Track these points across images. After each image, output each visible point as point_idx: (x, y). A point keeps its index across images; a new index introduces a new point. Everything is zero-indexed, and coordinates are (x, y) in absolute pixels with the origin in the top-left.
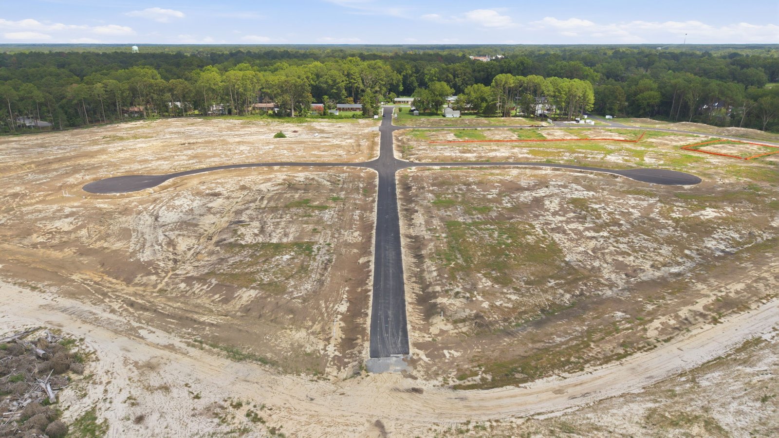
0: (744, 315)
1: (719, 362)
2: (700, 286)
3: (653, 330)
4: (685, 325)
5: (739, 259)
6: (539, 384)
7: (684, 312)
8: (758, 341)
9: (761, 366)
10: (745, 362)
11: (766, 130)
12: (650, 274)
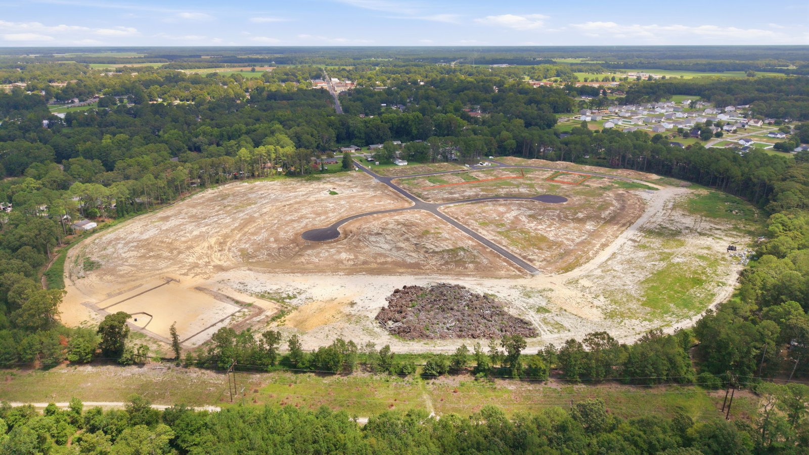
0: (609, 247)
1: (609, 259)
2: (594, 242)
3: (591, 254)
4: (597, 252)
5: (599, 231)
6: (575, 270)
7: (595, 249)
8: (615, 253)
9: (618, 258)
10: (615, 258)
11: (574, 162)
12: (578, 240)
